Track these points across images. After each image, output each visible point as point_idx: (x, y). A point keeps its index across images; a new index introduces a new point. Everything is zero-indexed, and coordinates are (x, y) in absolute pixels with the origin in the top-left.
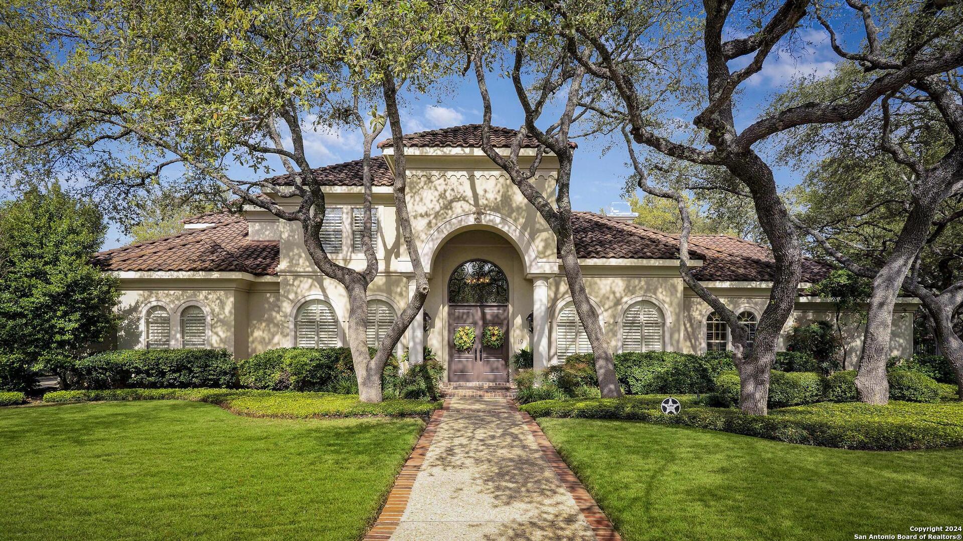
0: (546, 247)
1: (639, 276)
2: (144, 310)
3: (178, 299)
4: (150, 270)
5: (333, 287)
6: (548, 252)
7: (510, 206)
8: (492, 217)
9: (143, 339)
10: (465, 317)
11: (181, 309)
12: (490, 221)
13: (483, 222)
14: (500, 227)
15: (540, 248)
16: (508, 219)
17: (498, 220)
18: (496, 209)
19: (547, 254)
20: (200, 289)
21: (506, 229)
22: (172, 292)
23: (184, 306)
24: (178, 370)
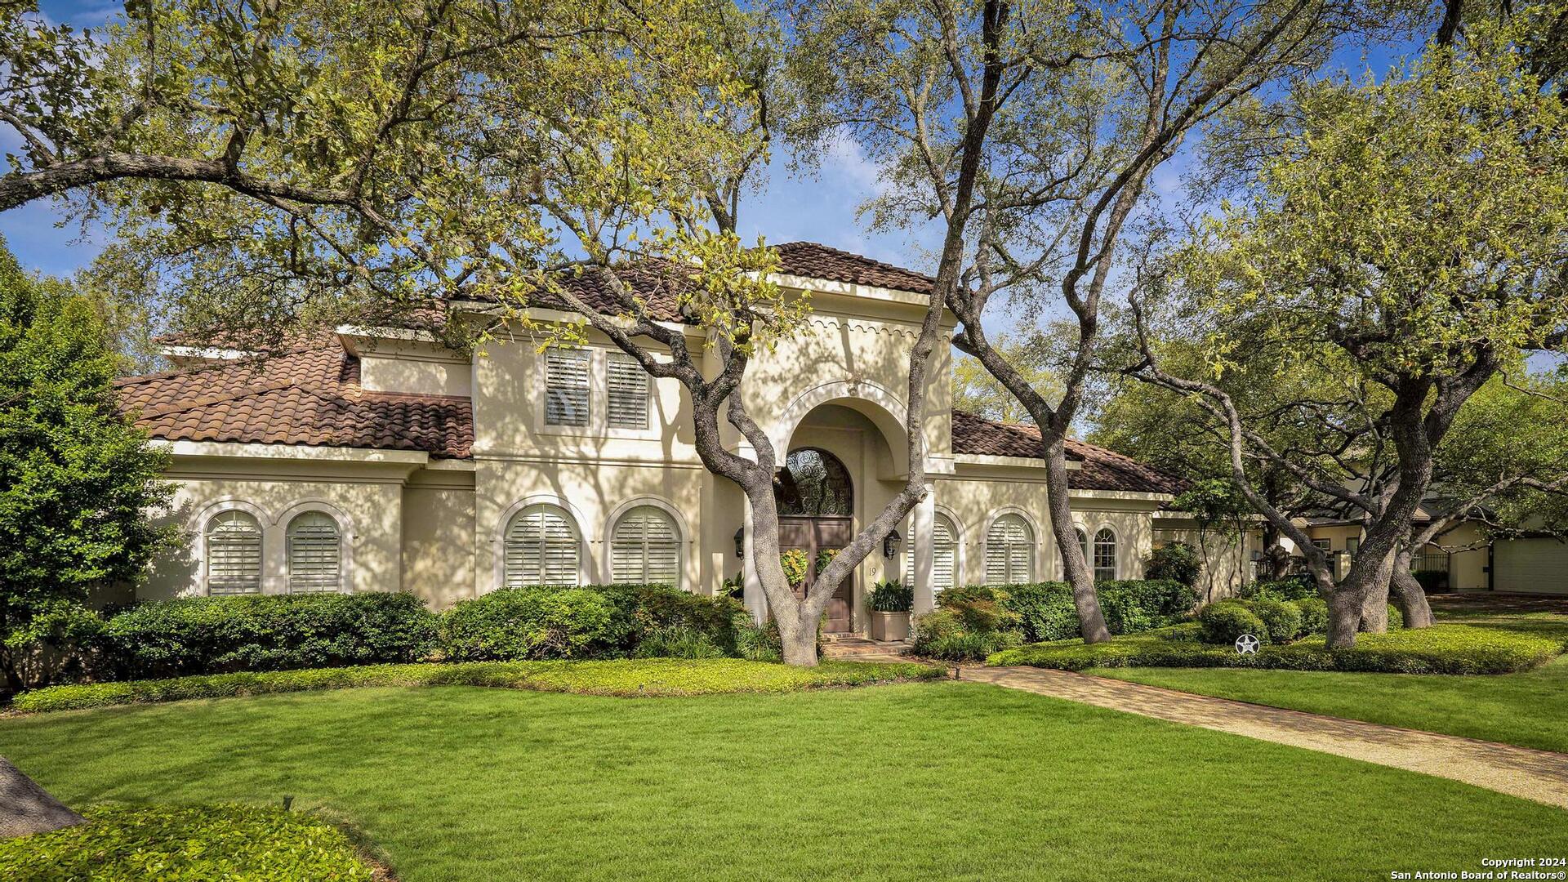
0: (939, 438)
1: (1007, 480)
2: (203, 520)
3: (282, 500)
4: (230, 440)
5: (574, 484)
6: (943, 445)
7: (895, 374)
8: (872, 389)
9: (198, 576)
10: (793, 536)
11: (288, 518)
12: (870, 394)
13: (861, 396)
14: (883, 404)
15: (933, 439)
16: (894, 394)
17: (880, 394)
18: (877, 378)
19: (941, 447)
20: (329, 480)
21: (890, 408)
22: (267, 486)
23: (296, 512)
24: (331, 633)
